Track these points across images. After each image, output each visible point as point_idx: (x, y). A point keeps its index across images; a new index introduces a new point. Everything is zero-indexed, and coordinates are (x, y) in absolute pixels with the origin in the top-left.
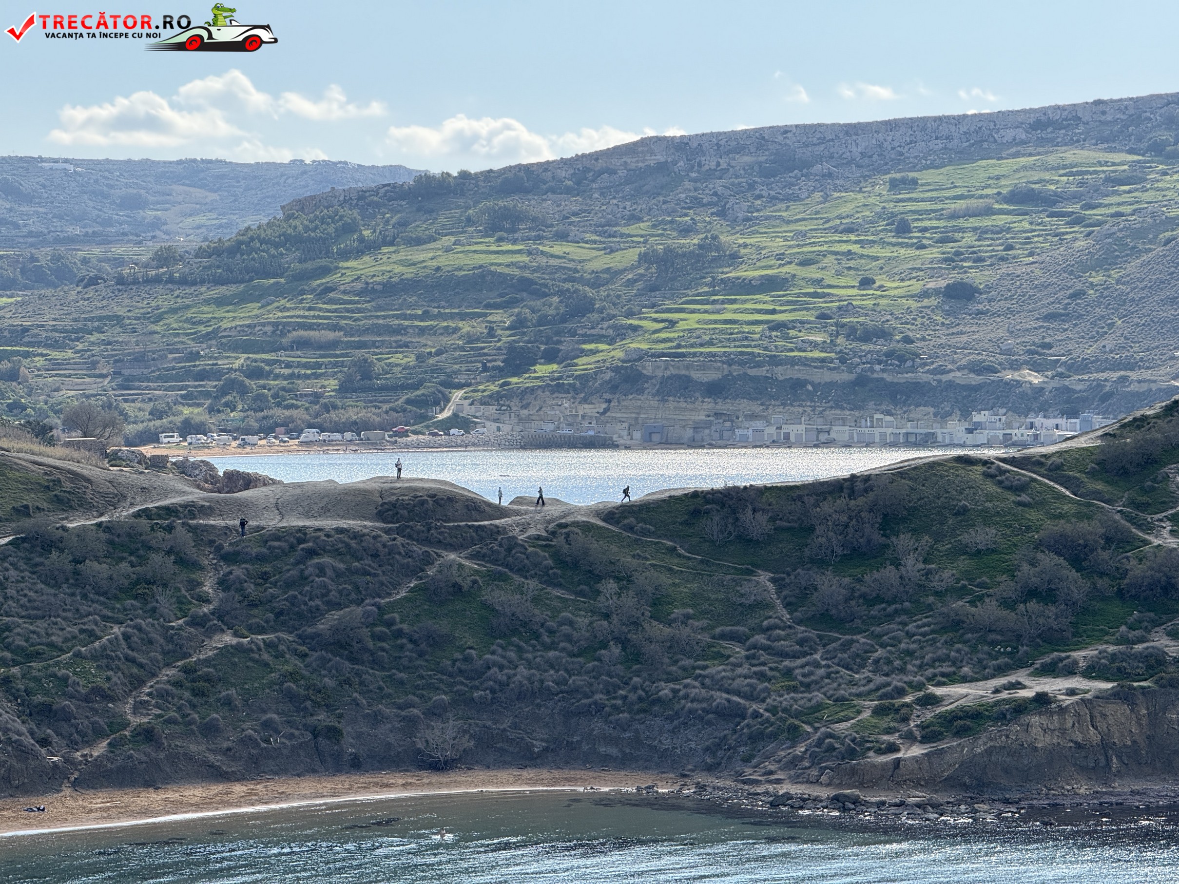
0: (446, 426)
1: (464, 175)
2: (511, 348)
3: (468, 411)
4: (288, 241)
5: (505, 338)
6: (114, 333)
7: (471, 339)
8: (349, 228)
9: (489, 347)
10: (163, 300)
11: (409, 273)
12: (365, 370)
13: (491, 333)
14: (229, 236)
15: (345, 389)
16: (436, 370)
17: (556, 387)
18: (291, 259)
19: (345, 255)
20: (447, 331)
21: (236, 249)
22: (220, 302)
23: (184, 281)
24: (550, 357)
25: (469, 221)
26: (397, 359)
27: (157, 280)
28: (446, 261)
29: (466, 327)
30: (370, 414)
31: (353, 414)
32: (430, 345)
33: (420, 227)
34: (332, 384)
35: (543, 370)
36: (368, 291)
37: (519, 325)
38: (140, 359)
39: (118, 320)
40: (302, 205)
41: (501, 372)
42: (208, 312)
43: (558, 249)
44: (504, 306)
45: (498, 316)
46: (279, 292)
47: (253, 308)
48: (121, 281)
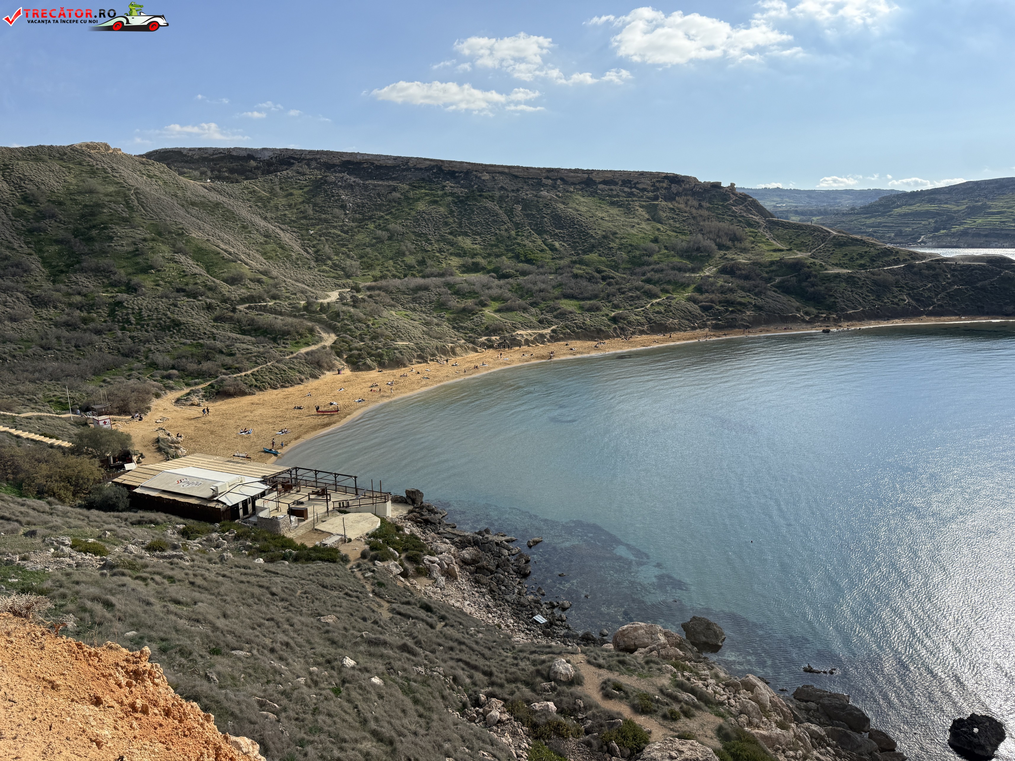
0: (920, 243)
1: (922, 191)
2: (935, 227)
3: (925, 240)
4: (880, 205)
5: (933, 225)
6: (843, 225)
7: (924, 225)
8: (894, 202)
9: (929, 227)
10: (853, 218)
11: (910, 211)
12: (901, 231)
13: (929, 224)
14: (867, 204)
15: (895, 236)
16: (917, 232)
17: (947, 235)
18: (881, 209)
19: (894, 208)
20: (919, 223)
21: (869, 207)
22: (866, 218)
23: (857, 214)
24: (944, 229)
25: (923, 200)
26: (907, 229)
27: (851, 214)
28: (918, 209)
29: (923, 223)
30: (903, 241)
31: (898, 241)
32: (915, 226)
33: (911, 202)
34: (893, 235)
35: (942, 231)
36: (900, 215)
37: (935, 222)
38: (849, 229)
39: (844, 222)
40: (883, 198)
41: (933, 232)
42: (863, 220)
43: (945, 206)
44: (932, 218)
45: (930, 220)
46: (879, 216)
47: (873, 219)
48: (843, 214)
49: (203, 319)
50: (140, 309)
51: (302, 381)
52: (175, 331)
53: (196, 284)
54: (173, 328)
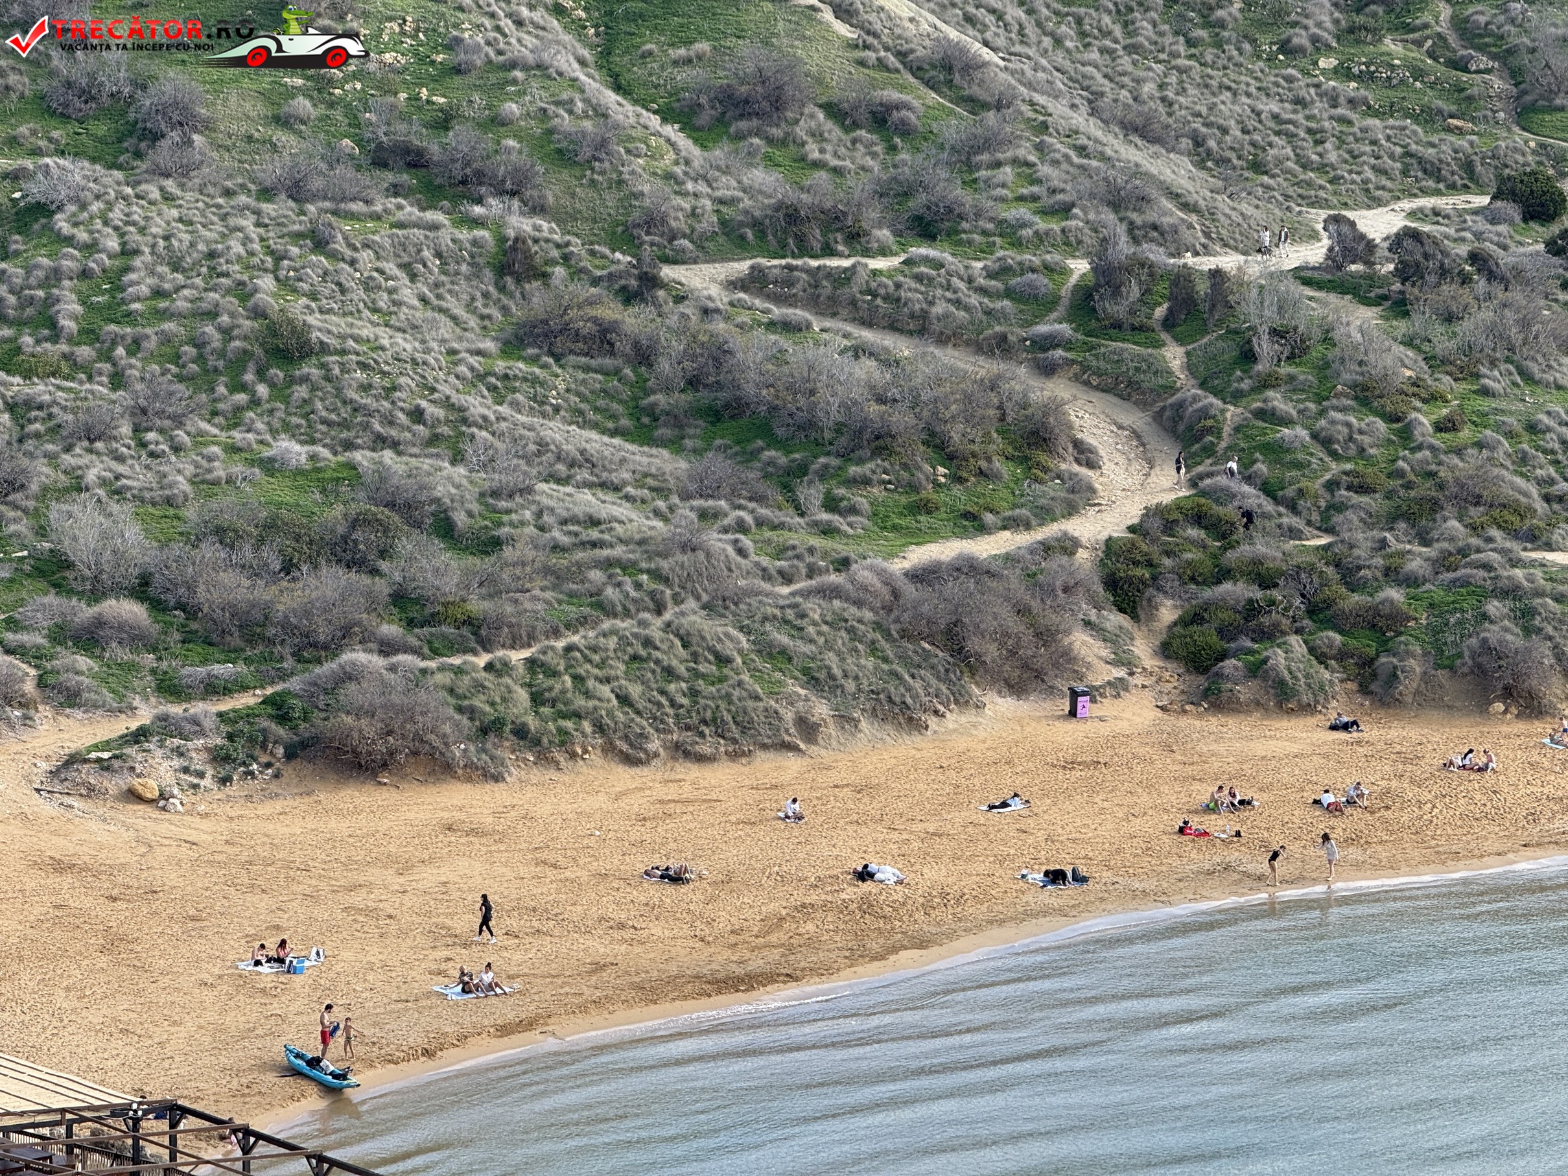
49: (446, 329)
50: (128, 252)
51: (808, 729)
52: (262, 390)
53: (497, 122)
54: (261, 374)
